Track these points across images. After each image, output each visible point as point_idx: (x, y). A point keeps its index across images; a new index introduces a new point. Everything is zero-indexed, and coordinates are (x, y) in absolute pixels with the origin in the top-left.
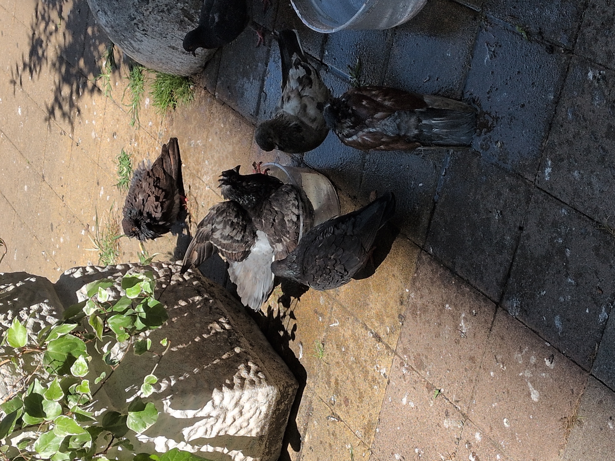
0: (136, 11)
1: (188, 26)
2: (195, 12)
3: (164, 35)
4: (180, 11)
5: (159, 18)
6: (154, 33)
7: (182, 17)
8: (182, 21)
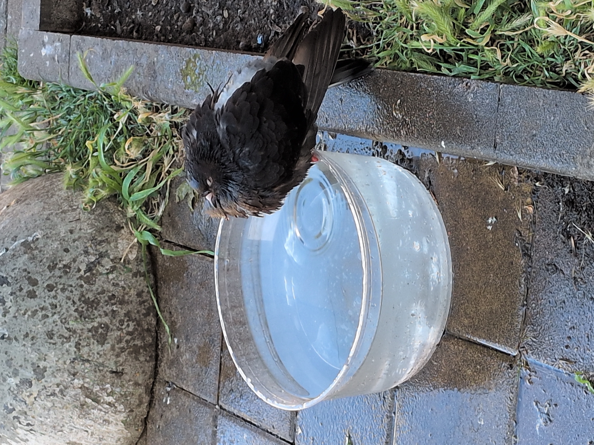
0: (15, 399)
1: (92, 411)
2: (100, 388)
3: (59, 428)
4: (80, 390)
5: (49, 405)
6: (44, 427)
7: (82, 399)
8: (82, 405)
